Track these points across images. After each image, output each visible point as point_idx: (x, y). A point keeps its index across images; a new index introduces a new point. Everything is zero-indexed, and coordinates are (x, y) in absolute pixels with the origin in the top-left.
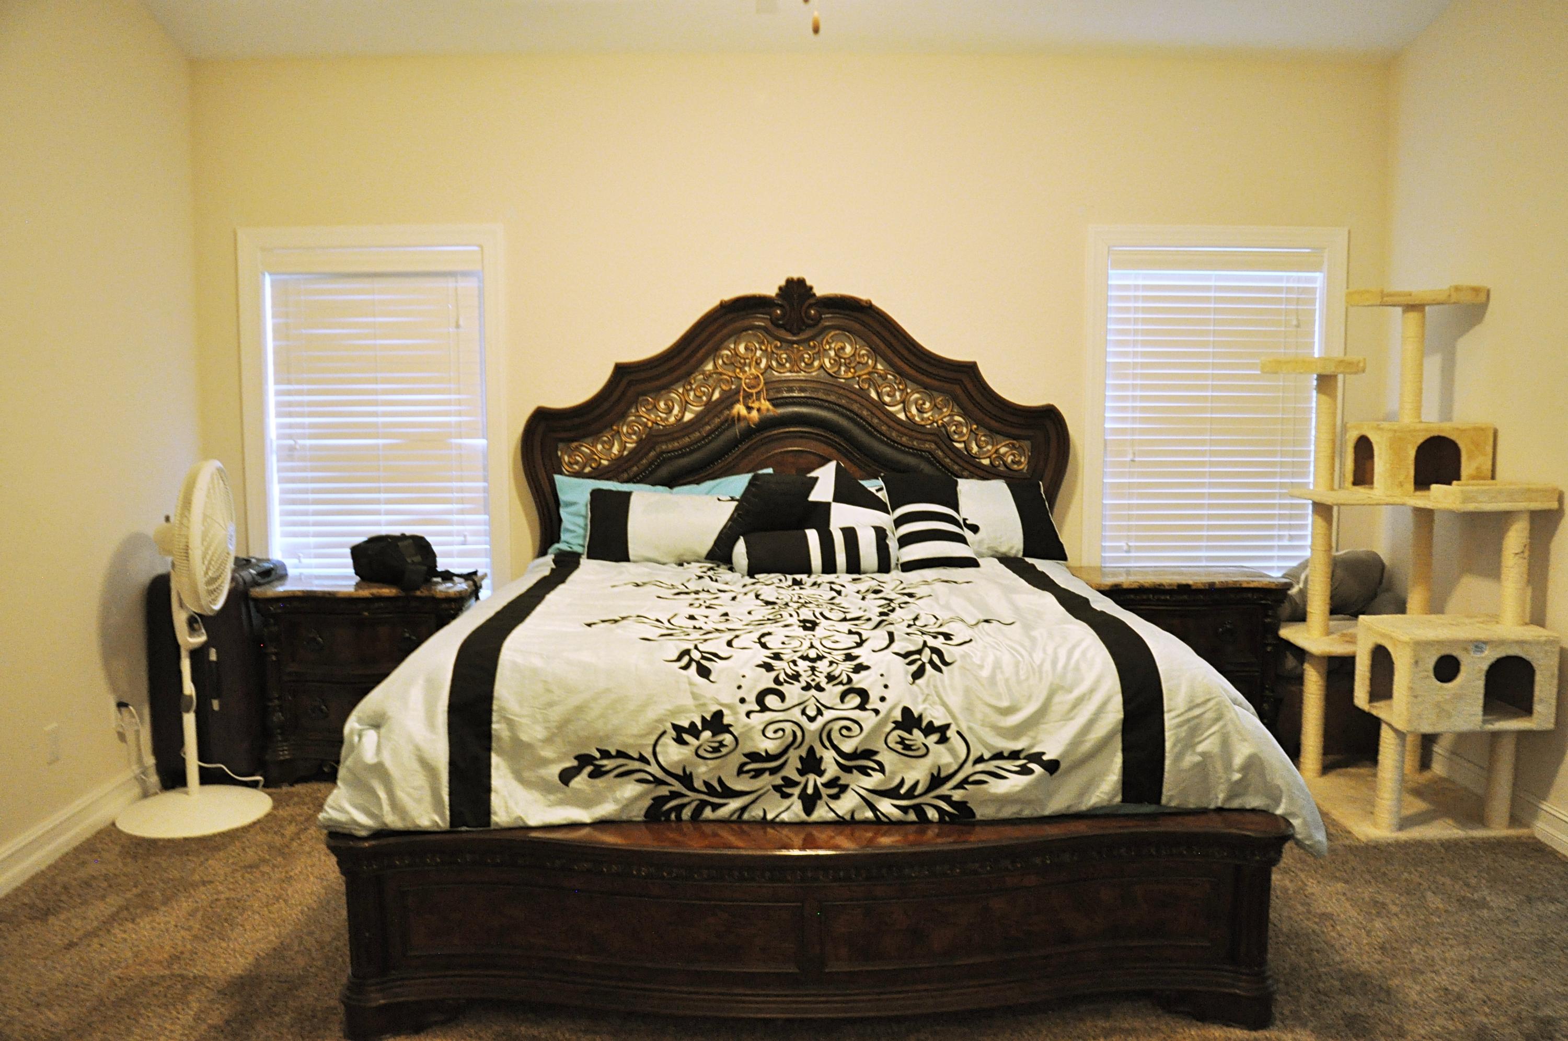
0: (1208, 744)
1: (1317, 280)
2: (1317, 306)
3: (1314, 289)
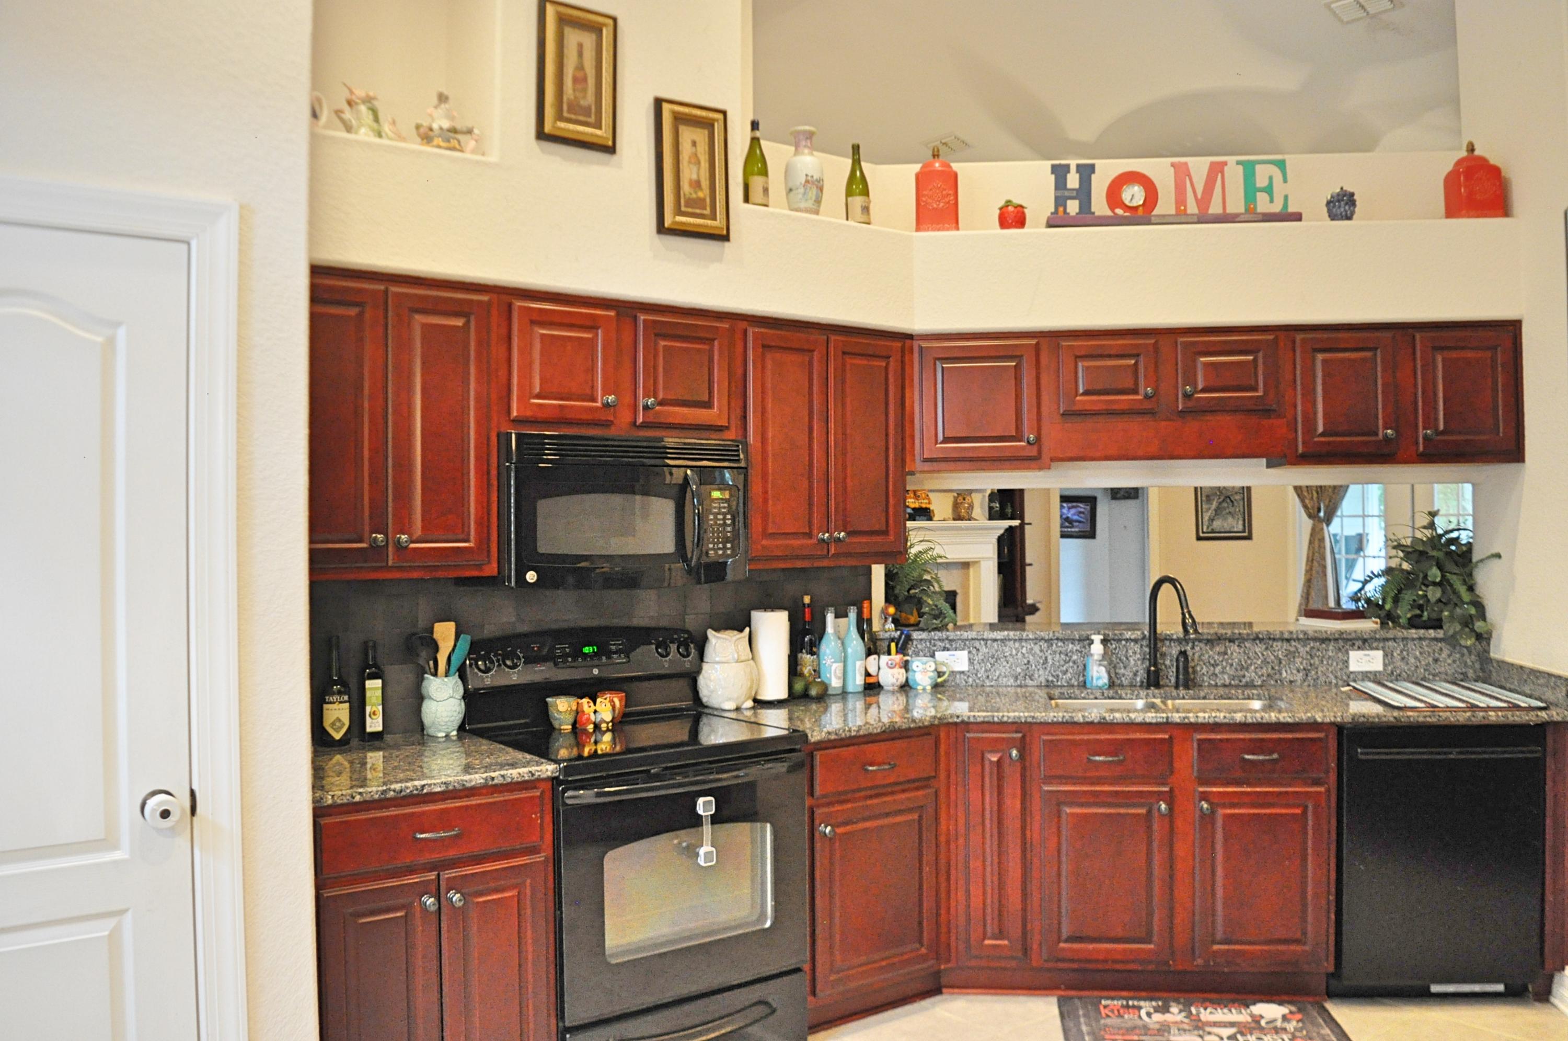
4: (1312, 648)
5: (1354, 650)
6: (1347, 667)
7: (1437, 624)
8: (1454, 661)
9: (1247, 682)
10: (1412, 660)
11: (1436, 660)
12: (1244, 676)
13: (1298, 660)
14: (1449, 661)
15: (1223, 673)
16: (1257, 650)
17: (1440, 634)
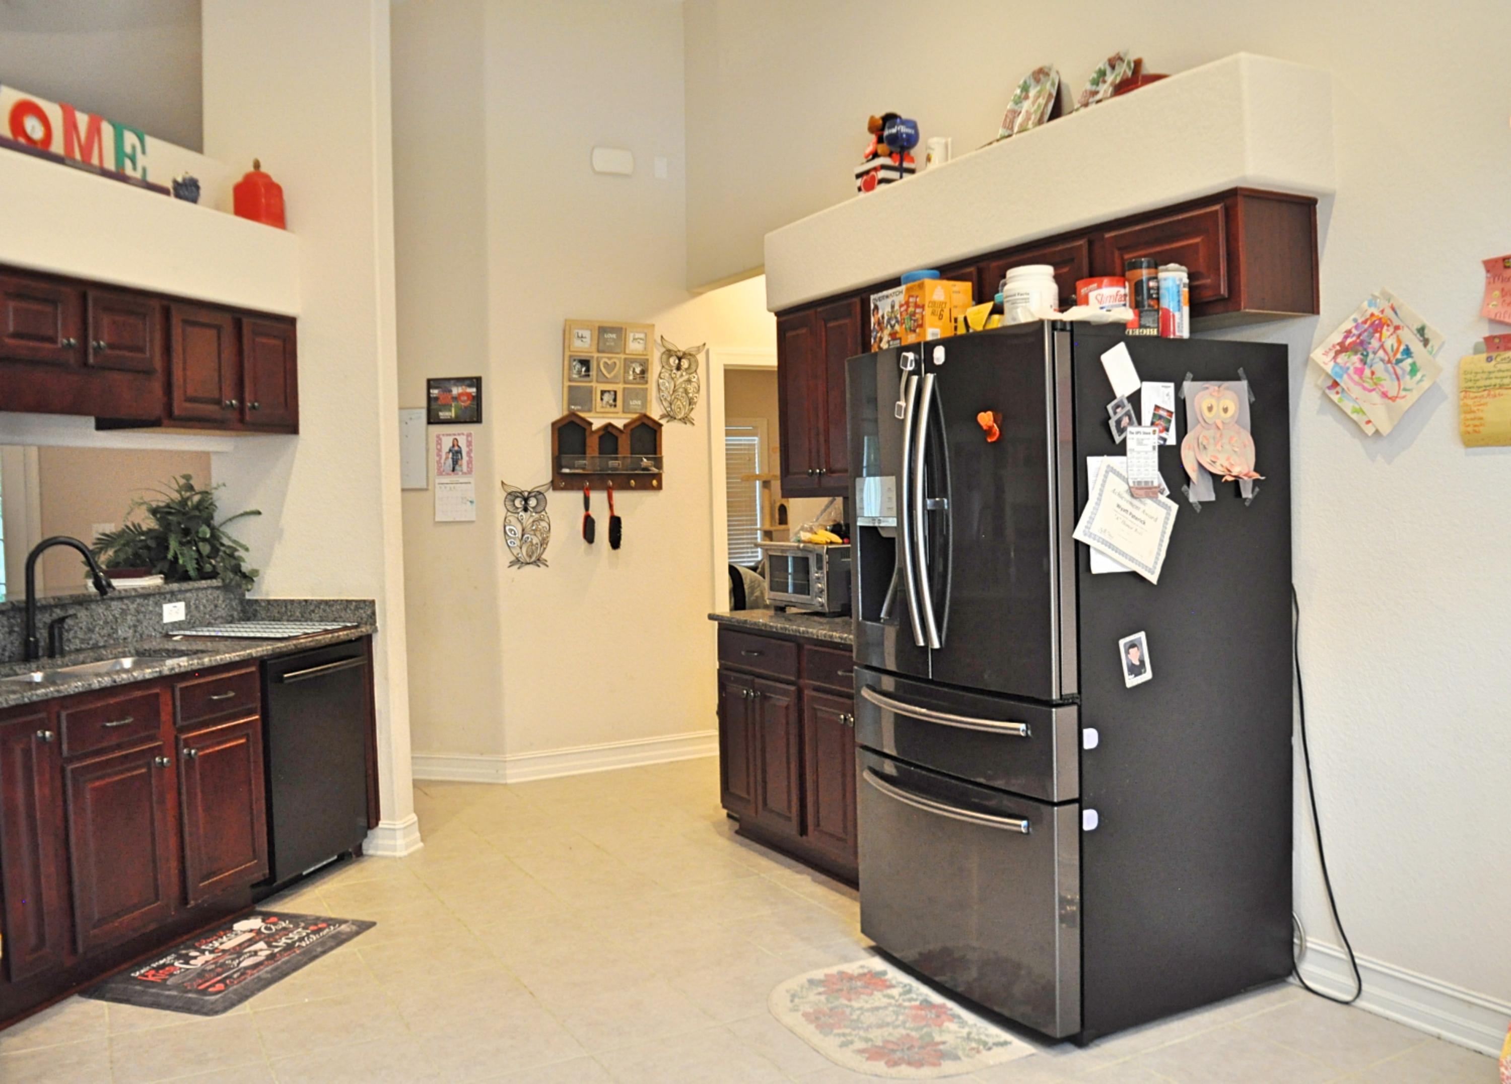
0: (757, 593)
1: (756, 440)
2: (756, 451)
3: (754, 445)
4: (138, 604)
5: (166, 603)
6: (162, 619)
7: (213, 575)
8: (226, 606)
9: (93, 644)
10: (202, 608)
11: (216, 606)
12: (91, 639)
13: (129, 617)
14: (223, 606)
15: (75, 637)
16: (100, 611)
17: (215, 583)
